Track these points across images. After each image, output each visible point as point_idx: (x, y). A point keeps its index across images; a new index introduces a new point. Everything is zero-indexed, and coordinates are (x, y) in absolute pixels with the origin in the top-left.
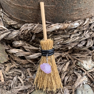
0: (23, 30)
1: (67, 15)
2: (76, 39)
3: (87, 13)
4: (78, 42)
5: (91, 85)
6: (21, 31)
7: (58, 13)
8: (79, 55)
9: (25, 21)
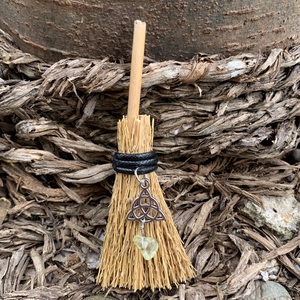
0: (53, 81)
1: (204, 33)
2: (236, 121)
3: (276, 29)
4: (245, 131)
5: (289, 287)
6: (45, 85)
7: (171, 25)
8: (250, 178)
9: (63, 52)
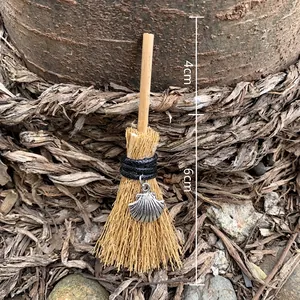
0: (47, 104)
1: (174, 70)
2: (204, 141)
3: (243, 65)
5: (234, 281)
6: (41, 105)
9: (58, 75)
